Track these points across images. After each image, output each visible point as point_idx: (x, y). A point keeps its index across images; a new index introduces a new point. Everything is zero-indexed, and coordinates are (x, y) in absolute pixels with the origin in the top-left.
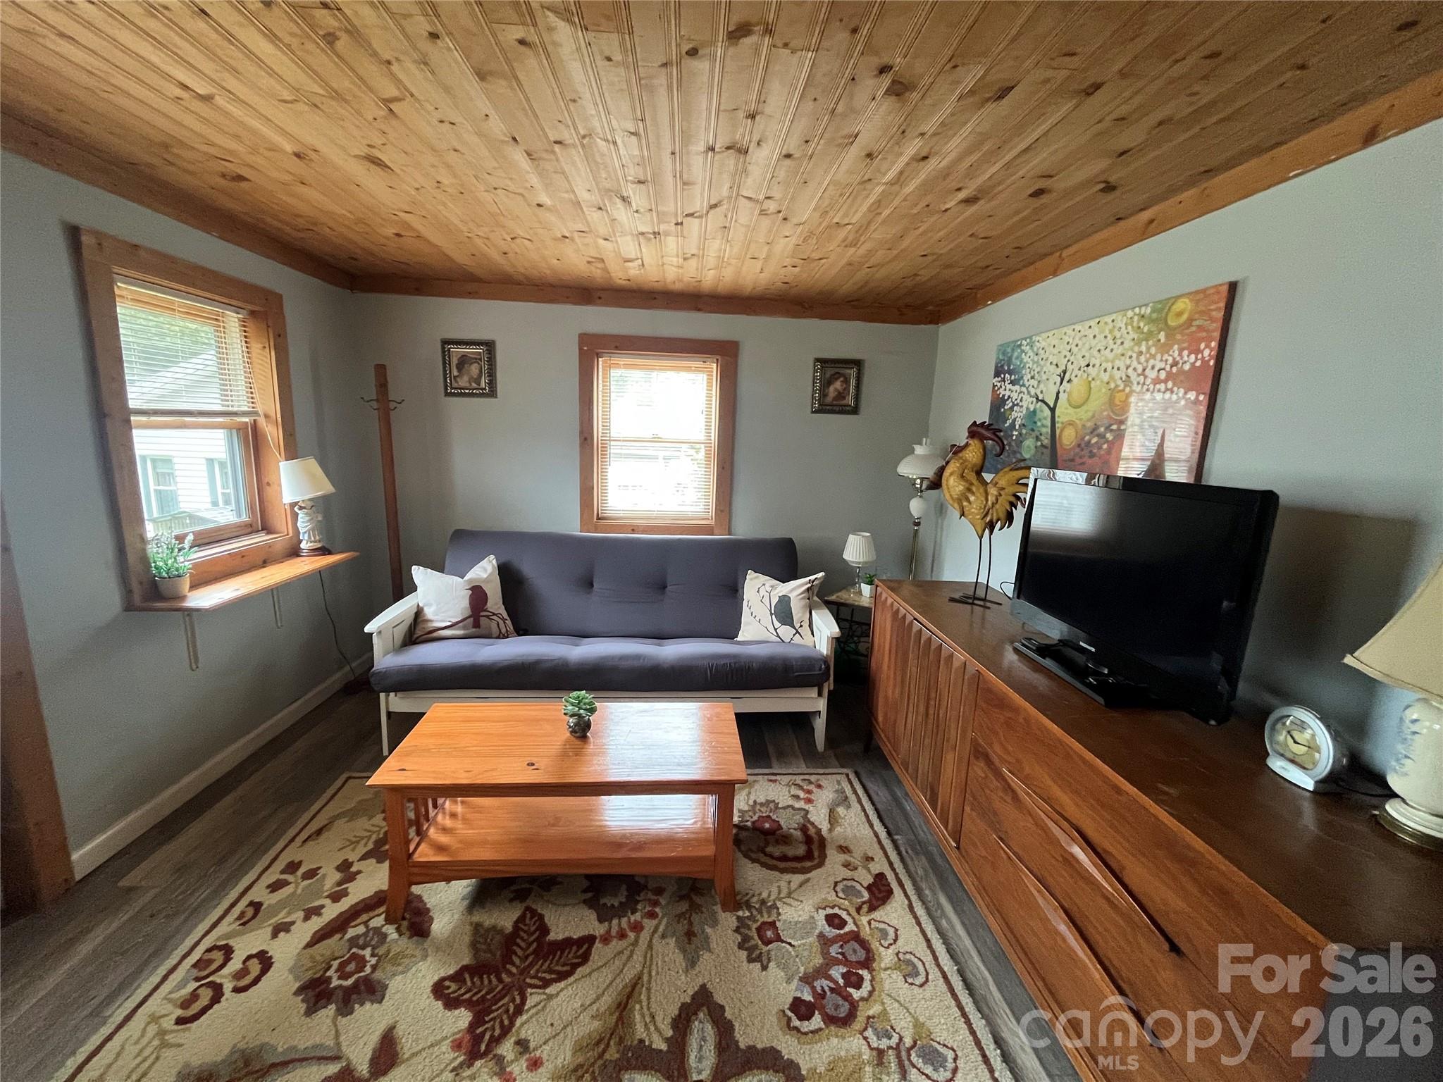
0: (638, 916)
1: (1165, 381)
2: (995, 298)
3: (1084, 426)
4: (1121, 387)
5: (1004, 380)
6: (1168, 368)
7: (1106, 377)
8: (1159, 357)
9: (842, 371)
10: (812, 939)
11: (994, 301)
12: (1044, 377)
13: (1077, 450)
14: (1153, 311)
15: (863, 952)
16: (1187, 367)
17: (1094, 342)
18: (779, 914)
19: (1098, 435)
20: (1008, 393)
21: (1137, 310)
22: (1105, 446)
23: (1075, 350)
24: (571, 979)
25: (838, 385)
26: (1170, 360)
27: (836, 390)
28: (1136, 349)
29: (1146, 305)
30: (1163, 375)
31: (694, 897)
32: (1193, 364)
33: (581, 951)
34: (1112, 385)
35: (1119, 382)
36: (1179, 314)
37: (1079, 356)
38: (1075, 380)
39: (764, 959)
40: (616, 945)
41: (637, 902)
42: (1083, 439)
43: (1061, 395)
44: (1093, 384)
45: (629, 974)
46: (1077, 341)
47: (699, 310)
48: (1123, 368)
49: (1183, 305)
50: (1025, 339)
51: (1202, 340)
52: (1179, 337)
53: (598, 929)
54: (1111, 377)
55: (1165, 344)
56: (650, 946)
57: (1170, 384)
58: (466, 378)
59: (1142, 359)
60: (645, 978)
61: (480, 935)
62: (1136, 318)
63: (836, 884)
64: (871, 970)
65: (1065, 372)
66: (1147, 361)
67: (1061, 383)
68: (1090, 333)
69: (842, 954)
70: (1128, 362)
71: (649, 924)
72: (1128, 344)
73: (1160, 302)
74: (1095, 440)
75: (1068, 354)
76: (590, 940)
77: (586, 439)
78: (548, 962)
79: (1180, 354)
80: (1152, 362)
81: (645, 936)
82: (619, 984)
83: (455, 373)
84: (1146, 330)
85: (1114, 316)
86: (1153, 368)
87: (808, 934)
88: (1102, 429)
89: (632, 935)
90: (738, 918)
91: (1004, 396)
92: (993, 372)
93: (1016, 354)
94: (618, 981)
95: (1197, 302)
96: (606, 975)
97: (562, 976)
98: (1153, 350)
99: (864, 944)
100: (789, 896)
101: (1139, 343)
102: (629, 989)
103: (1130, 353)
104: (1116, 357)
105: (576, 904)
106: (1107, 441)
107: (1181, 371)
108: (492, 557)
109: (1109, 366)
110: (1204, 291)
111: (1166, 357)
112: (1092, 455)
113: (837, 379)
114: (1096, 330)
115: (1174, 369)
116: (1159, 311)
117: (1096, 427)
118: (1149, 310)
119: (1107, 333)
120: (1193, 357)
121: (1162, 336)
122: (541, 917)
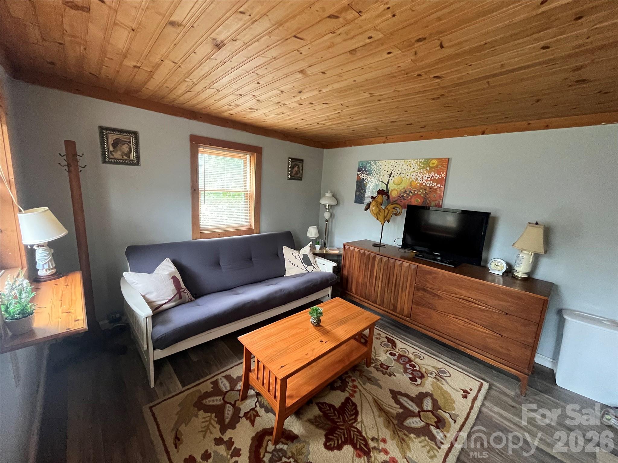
0: (350, 384)
1: (430, 181)
2: (356, 145)
3: (400, 191)
4: (414, 181)
5: (363, 173)
6: (431, 177)
7: (408, 177)
8: (427, 174)
9: (297, 163)
10: (394, 362)
11: (355, 146)
12: (382, 174)
13: (399, 198)
14: (424, 161)
15: (407, 358)
16: (437, 178)
17: (403, 167)
18: (380, 360)
19: (406, 194)
20: (365, 178)
21: (419, 160)
22: (409, 197)
23: (395, 168)
24: (360, 413)
25: (296, 169)
26: (431, 175)
27: (295, 171)
28: (419, 171)
29: (422, 159)
30: (429, 179)
31: (357, 369)
32: (439, 178)
33: (351, 404)
34: (411, 180)
35: (413, 179)
36: (433, 164)
37: (397, 170)
38: (396, 177)
39: (391, 373)
40: (357, 395)
41: (345, 379)
42: (400, 194)
43: (390, 181)
44: (403, 179)
45: (371, 399)
46: (396, 165)
47: (247, 131)
48: (414, 175)
49: (434, 161)
50: (372, 161)
51: (441, 172)
52: (434, 170)
53: (346, 394)
54: (410, 178)
55: (429, 171)
56: (365, 389)
57: (431, 182)
58: (119, 153)
59: (422, 174)
60: (376, 398)
61: (315, 422)
62: (418, 162)
63: (381, 345)
64: (413, 361)
65: (391, 174)
66: (423, 175)
67: (390, 177)
68: (401, 164)
69: (403, 361)
70: (416, 174)
71: (356, 383)
72: (416, 169)
73: (427, 159)
74: (406, 195)
75: (392, 169)
76: (348, 400)
77: (195, 190)
78: (347, 413)
79: (434, 174)
80: (425, 175)
81: (359, 387)
82: (372, 404)
83: (111, 149)
84: (422, 166)
85: (410, 160)
86: (425, 177)
87: (393, 362)
88: (408, 192)
89: (357, 390)
90: (374, 367)
91: (363, 178)
92: (357, 170)
93: (368, 165)
94: (371, 404)
95: (439, 162)
96: (366, 406)
97: (357, 414)
98: (425, 172)
99: (404, 356)
100: (376, 354)
101: (420, 169)
102: (376, 404)
103: (417, 171)
104: (412, 172)
105: (329, 392)
106: (410, 196)
107: (435, 179)
108: (168, 259)
109: (409, 175)
110: (441, 159)
111: (430, 174)
112: (404, 200)
113: (296, 166)
114: (404, 163)
115: (433, 178)
116: (427, 162)
117: (406, 191)
118: (423, 161)
119: (408, 164)
120: (438, 176)
121: (428, 168)
122: (325, 403)
